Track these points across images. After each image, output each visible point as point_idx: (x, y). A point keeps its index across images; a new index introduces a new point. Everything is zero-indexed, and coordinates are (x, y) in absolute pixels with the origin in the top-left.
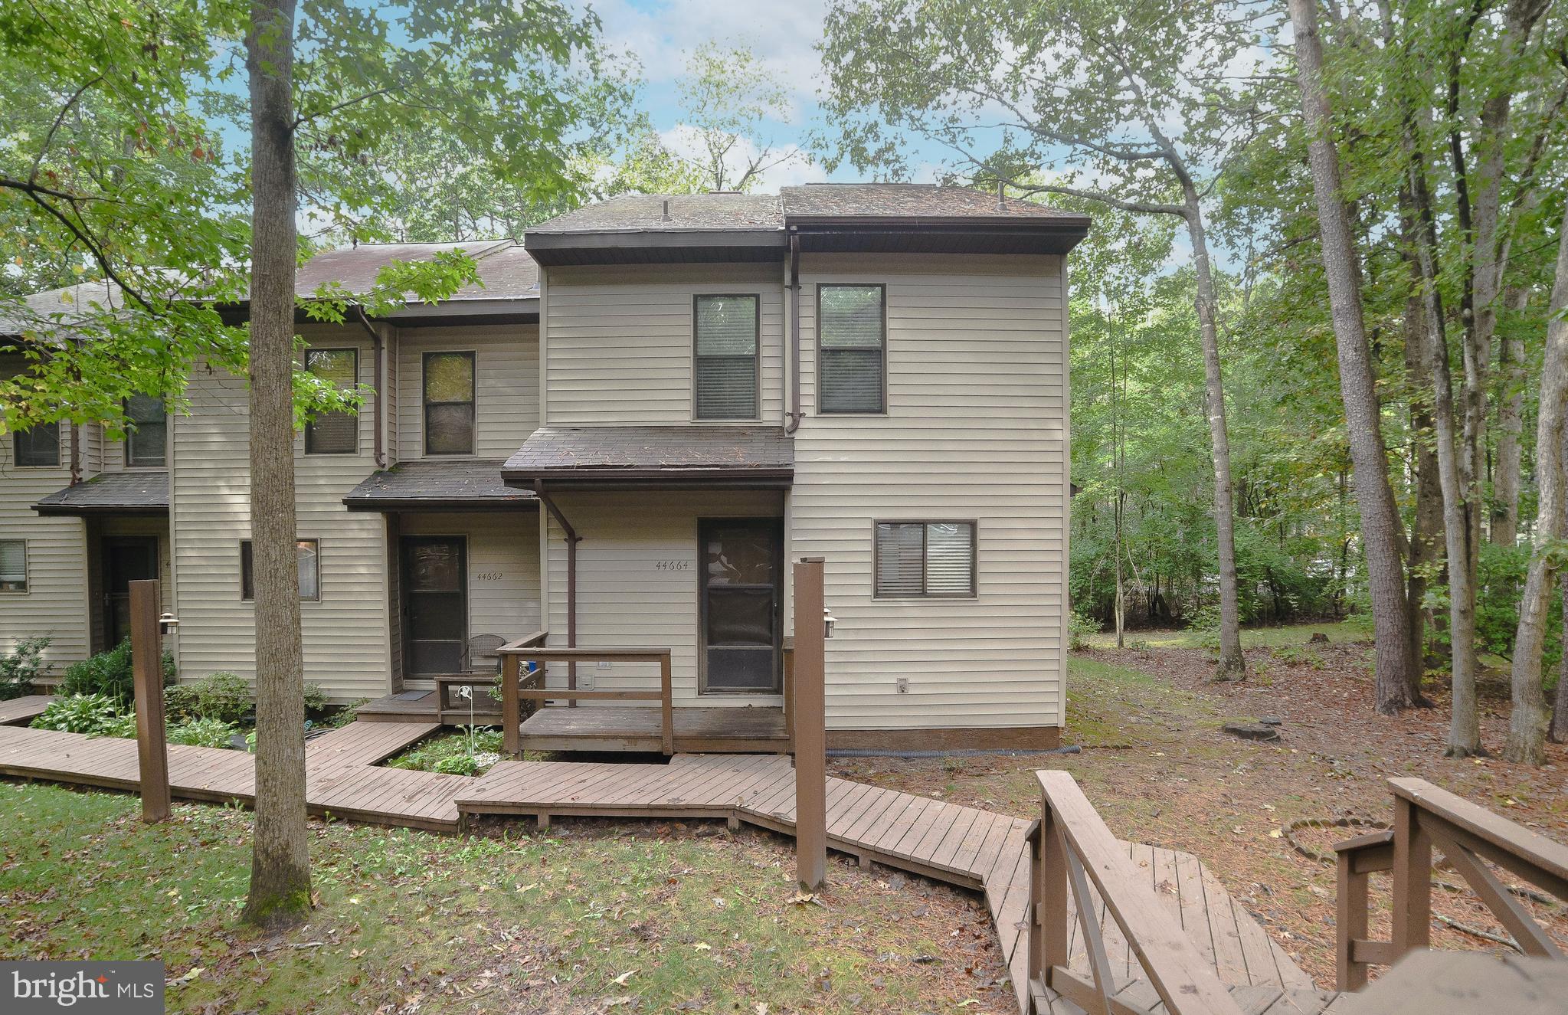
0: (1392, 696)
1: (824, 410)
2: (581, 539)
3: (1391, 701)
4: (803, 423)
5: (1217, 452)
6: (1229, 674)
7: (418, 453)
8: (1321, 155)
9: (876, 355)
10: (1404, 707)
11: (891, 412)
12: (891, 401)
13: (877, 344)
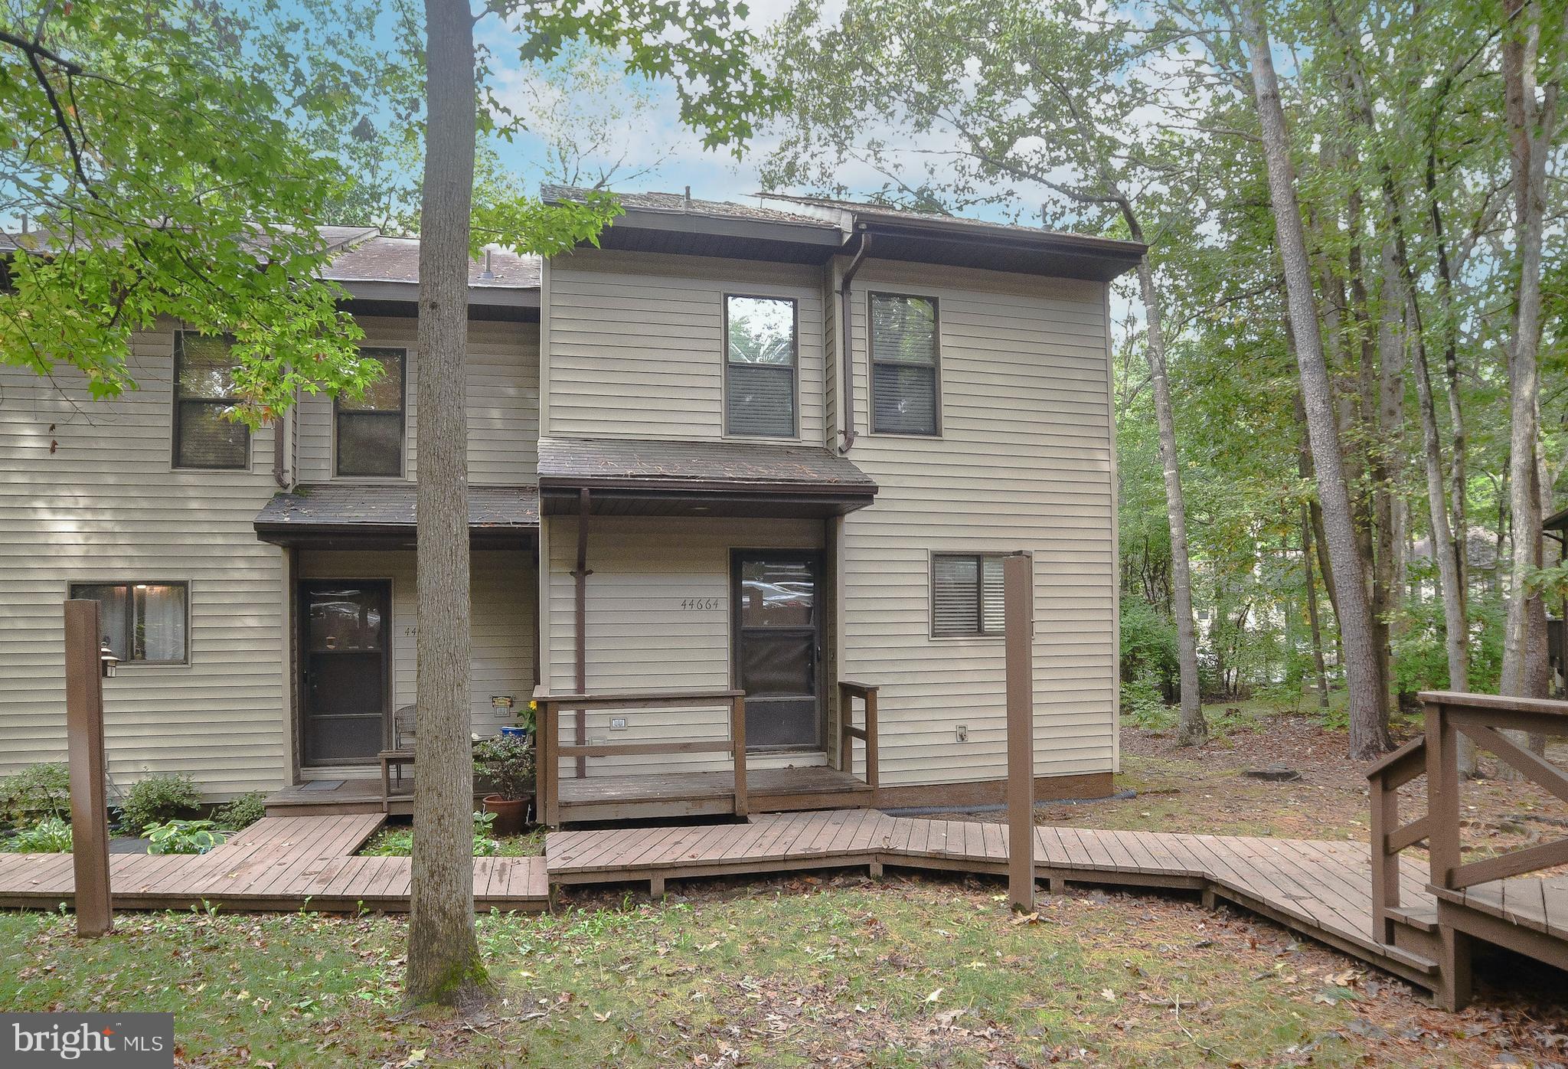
0: (1368, 741)
1: (878, 429)
2: (591, 572)
3: (1368, 747)
4: (857, 443)
5: (1173, 508)
6: (1193, 738)
7: (325, 473)
8: (1288, 212)
9: (929, 373)
10: (1379, 751)
11: (946, 435)
12: (945, 424)
13: (927, 360)
